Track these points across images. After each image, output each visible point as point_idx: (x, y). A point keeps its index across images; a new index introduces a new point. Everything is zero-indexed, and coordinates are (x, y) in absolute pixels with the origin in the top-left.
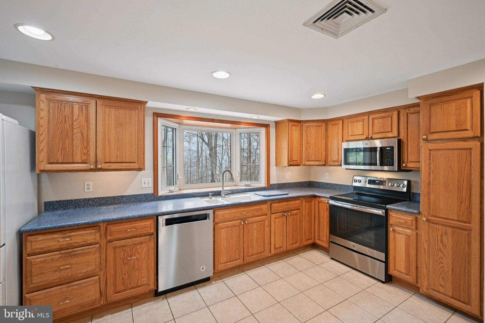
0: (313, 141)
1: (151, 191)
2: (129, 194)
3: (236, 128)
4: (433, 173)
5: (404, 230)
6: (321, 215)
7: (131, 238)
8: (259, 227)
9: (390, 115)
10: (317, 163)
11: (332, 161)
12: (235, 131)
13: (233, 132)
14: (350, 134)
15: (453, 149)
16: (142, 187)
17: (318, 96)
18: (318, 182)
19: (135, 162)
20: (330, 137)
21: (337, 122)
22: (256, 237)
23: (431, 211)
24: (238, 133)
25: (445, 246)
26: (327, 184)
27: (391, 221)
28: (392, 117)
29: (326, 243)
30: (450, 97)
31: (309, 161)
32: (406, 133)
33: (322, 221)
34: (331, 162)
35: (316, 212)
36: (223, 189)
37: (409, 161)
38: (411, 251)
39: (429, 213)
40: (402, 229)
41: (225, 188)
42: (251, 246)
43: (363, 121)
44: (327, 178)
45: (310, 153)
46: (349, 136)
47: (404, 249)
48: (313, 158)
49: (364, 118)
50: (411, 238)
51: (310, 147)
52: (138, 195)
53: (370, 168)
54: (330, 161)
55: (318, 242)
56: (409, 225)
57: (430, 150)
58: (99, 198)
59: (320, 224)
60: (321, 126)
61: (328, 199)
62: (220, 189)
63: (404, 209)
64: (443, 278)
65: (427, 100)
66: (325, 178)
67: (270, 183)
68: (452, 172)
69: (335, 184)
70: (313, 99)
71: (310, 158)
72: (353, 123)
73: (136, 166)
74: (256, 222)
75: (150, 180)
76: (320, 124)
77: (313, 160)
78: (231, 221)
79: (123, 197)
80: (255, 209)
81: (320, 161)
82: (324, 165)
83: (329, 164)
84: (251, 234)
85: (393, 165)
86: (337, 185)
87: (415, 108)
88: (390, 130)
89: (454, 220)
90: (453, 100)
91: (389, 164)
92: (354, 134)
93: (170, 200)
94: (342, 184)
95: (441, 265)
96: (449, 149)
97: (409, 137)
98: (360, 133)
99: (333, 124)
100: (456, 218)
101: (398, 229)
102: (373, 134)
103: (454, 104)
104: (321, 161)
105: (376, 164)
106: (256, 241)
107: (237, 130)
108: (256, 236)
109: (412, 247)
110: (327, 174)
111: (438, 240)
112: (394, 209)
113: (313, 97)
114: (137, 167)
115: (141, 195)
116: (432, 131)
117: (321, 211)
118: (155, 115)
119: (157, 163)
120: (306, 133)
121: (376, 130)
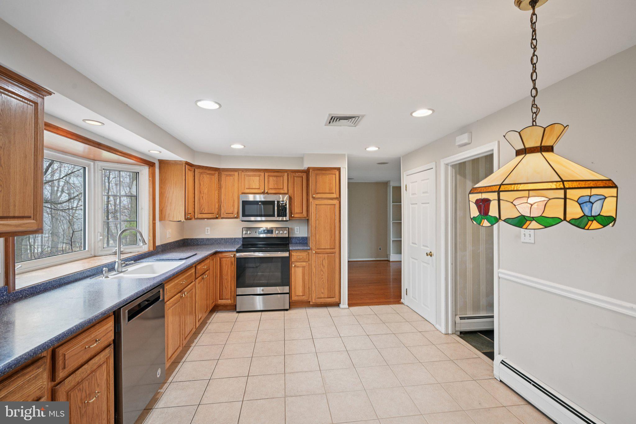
0: (206, 191)
3: (96, 159)
4: (318, 220)
5: (302, 264)
6: (225, 272)
9: (282, 175)
10: (210, 216)
11: (226, 213)
12: (94, 164)
13: (89, 166)
14: (247, 187)
15: (327, 205)
17: (237, 146)
18: (196, 239)
20: (223, 188)
21: (232, 173)
23: (317, 245)
24: (99, 168)
25: (324, 267)
26: (208, 239)
27: (293, 259)
28: (283, 177)
29: (231, 299)
30: (326, 171)
31: (202, 213)
32: (293, 191)
33: (226, 278)
34: (225, 215)
35: (218, 270)
37: (295, 213)
38: (306, 277)
39: (316, 248)
40: (300, 264)
43: (260, 177)
44: (209, 233)
45: (203, 204)
46: (245, 189)
47: (301, 277)
48: (206, 210)
49: (261, 174)
50: (306, 268)
51: (203, 197)
53: (261, 219)
54: (223, 214)
55: (220, 302)
56: (305, 259)
57: (316, 205)
59: (224, 282)
60: (214, 174)
61: (234, 253)
63: (302, 248)
64: (323, 288)
65: (315, 171)
66: (206, 233)
67: (156, 245)
68: (327, 219)
69: (219, 239)
70: (233, 149)
71: (203, 211)
72: (249, 177)
76: (213, 172)
77: (206, 212)
80: (189, 275)
81: (212, 213)
82: (217, 218)
83: (222, 216)
84: (186, 308)
85: (286, 216)
86: (222, 239)
87: (299, 173)
88: (282, 188)
89: (328, 249)
90: (327, 174)
91: (283, 215)
92: (251, 187)
94: (227, 237)
95: (322, 280)
96: (325, 205)
97: (295, 194)
98: (257, 187)
99: (227, 175)
100: (329, 248)
101: (298, 264)
102: (268, 190)
103: (328, 176)
104: (214, 213)
105: (274, 216)
107: (97, 162)
108: (189, 310)
109: (306, 274)
110: (209, 228)
111: (321, 264)
112: (294, 250)
113: (232, 146)
116: (317, 192)
117: (224, 267)
120: (199, 180)
121: (271, 187)
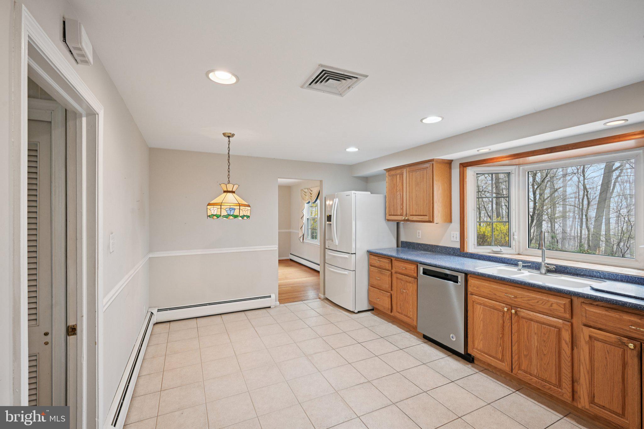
1: (458, 246)
2: (441, 245)
7: (405, 275)
8: (544, 334)
16: (452, 240)
19: (426, 215)
22: (537, 347)
36: (544, 260)
41: (548, 261)
42: (526, 356)
52: (447, 247)
58: (424, 244)
62: (539, 260)
73: (426, 218)
74: (537, 322)
75: (457, 234)
78: (491, 300)
79: (437, 246)
80: (533, 297)
84: (526, 336)
93: (475, 260)
106: (537, 355)
108: (536, 344)
114: (427, 220)
115: (450, 248)
118: (461, 166)
119: (463, 217)
